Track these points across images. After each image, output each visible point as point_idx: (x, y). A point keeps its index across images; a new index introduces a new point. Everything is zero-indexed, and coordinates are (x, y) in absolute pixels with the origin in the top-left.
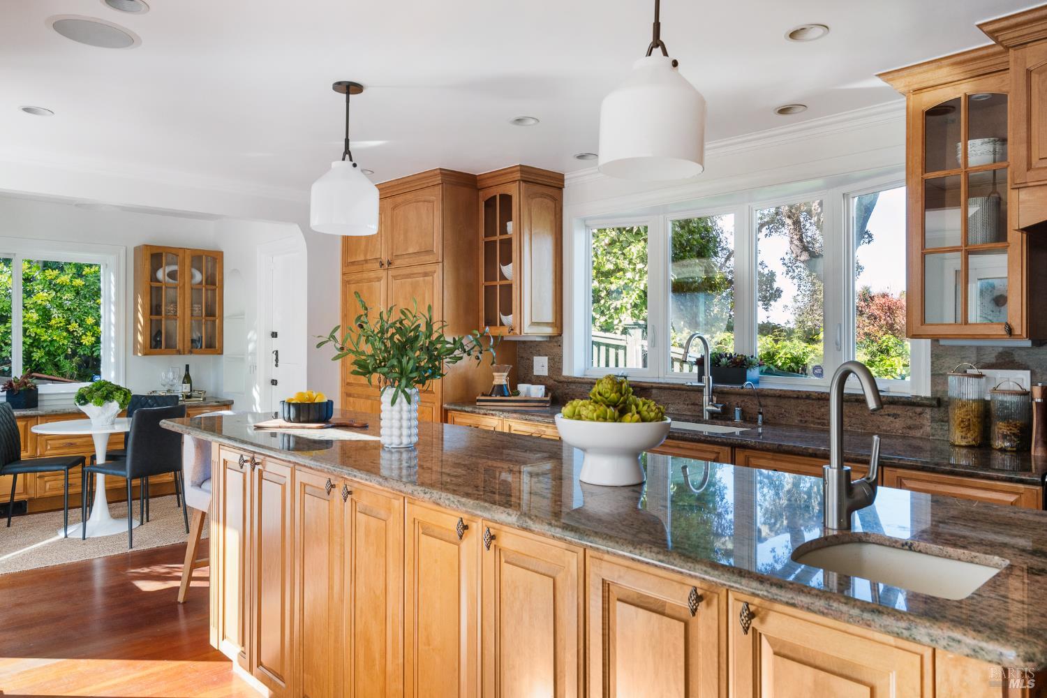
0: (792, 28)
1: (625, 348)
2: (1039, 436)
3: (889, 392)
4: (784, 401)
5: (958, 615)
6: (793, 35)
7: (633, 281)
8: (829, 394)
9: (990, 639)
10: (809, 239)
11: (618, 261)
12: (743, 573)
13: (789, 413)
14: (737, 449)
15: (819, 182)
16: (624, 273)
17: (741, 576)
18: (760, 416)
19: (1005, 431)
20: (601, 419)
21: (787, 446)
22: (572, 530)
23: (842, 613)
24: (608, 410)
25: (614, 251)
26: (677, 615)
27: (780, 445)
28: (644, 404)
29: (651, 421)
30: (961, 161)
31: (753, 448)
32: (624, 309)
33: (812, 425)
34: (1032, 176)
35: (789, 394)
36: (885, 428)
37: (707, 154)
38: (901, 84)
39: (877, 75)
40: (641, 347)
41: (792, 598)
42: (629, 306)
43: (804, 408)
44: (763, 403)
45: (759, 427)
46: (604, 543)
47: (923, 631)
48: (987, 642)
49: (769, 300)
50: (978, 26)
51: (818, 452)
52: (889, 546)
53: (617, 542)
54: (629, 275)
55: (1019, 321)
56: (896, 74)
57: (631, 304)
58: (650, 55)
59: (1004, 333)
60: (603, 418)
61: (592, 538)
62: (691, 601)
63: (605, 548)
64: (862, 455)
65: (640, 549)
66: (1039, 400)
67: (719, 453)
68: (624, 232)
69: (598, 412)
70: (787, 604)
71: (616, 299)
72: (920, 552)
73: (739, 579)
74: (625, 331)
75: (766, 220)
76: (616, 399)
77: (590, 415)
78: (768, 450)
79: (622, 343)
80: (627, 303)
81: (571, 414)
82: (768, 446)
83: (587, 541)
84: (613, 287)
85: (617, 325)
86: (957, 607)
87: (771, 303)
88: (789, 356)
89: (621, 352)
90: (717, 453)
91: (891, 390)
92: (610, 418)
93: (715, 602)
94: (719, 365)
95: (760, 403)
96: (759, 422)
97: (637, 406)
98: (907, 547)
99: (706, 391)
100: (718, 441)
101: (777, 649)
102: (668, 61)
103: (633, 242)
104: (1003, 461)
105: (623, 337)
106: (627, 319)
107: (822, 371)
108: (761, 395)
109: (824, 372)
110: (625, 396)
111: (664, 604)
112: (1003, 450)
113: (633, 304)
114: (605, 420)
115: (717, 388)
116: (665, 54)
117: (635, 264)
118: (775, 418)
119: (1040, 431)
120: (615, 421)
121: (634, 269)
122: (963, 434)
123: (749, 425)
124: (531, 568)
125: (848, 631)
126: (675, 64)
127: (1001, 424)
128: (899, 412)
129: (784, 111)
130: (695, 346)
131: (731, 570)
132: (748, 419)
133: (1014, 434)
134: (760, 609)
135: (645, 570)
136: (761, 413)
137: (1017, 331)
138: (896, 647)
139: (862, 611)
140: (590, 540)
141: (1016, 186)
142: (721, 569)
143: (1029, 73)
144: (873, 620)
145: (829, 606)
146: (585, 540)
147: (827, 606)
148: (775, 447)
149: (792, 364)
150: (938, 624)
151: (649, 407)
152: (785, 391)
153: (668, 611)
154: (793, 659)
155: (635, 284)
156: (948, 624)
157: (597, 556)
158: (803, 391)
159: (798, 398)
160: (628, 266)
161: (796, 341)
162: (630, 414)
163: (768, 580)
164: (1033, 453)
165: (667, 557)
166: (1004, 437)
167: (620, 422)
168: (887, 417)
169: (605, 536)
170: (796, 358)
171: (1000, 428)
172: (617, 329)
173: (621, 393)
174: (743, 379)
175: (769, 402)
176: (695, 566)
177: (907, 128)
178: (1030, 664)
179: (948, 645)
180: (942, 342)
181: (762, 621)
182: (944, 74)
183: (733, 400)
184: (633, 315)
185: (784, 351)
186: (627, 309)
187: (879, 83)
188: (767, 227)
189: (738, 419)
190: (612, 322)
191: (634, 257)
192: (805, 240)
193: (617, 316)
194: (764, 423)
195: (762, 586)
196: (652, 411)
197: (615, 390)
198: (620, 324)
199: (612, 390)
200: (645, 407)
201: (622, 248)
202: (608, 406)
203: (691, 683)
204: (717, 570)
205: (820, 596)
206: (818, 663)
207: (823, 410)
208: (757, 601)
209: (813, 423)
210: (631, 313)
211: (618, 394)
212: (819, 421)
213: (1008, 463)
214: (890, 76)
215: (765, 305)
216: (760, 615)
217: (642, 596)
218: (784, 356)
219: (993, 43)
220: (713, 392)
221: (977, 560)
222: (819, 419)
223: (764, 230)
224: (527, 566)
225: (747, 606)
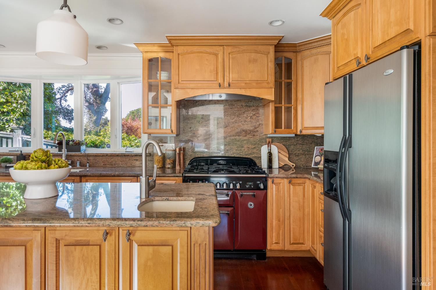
0: (110, 18)
1: (12, 139)
2: (178, 163)
3: (134, 152)
4: (98, 157)
5: (195, 215)
6: (110, 20)
7: (17, 108)
8: (142, 154)
9: (206, 220)
10: (88, 98)
11: (8, 98)
12: (126, 219)
13: (99, 162)
14: (82, 177)
15: (109, 77)
16: (12, 104)
17: (126, 221)
18: (88, 164)
19: (169, 162)
20: (40, 168)
21: (103, 174)
22: (38, 220)
23: (164, 224)
24: (43, 164)
25: (6, 93)
26: (95, 243)
27: (101, 174)
28: (59, 161)
29: (63, 167)
30: (159, 78)
31: (90, 176)
32: (11, 121)
33: (108, 166)
34: (180, 86)
35: (99, 155)
36: (133, 164)
37: (88, 58)
38: (141, 48)
39: (134, 43)
40: (21, 138)
41: (146, 223)
42: (14, 119)
43: (105, 160)
44: (89, 159)
45: (88, 168)
46: (58, 222)
47: (189, 222)
48: (206, 221)
49: (71, 120)
50: (166, 36)
51: (115, 175)
52: (161, 201)
53: (66, 220)
54: (14, 105)
55: (174, 129)
56: (140, 45)
57: (16, 118)
58: (62, 9)
59: (171, 132)
60: (41, 168)
61: (51, 222)
62: (104, 235)
63: (59, 224)
64: (131, 174)
65: (78, 221)
66: (178, 152)
67: (74, 180)
68: (11, 85)
69: (38, 165)
70: (144, 226)
71: (7, 116)
72: (171, 200)
73: (125, 222)
74: (12, 131)
75: (70, 88)
76: (45, 159)
77: (33, 167)
78: (96, 176)
79: (11, 136)
80: (13, 118)
81: (21, 168)
82: (96, 175)
83: (48, 223)
84: (5, 110)
85: (7, 128)
86: (194, 213)
87: (72, 121)
88: (90, 141)
89: (10, 141)
90: (73, 180)
91: (134, 151)
92: (44, 168)
93: (114, 233)
94: (69, 145)
95: (88, 159)
96: (87, 166)
97: (55, 161)
98: (167, 200)
99: (64, 156)
100: (74, 175)
101: (139, 244)
102: (71, 15)
103: (16, 90)
104: (169, 171)
105: (11, 133)
106: (13, 125)
107: (110, 146)
108: (88, 156)
109: (111, 146)
110: (49, 158)
111: (89, 241)
112: (169, 168)
113: (17, 118)
114: (42, 169)
115: (68, 154)
116: (70, 11)
117: (17, 100)
118: (93, 164)
119: (178, 161)
120: (46, 168)
121: (17, 103)
122: (158, 164)
123: (83, 168)
124: (9, 245)
125: (165, 230)
126: (75, 17)
127: (168, 160)
128: (138, 159)
129: (99, 47)
130: (49, 137)
131: (121, 219)
132: (82, 165)
133: (171, 163)
134: (133, 231)
135: (80, 229)
136: (88, 163)
137: (174, 132)
138: (180, 230)
139: (170, 222)
140: (50, 222)
141: (176, 88)
142: (117, 220)
143: (179, 54)
144: (174, 223)
145: (160, 223)
146: (46, 223)
147: (159, 223)
148: (99, 175)
149: (92, 144)
150: (193, 219)
151: (61, 161)
152: (98, 154)
153: (91, 243)
154: (145, 245)
155: (18, 109)
156: (195, 219)
157: (53, 229)
158: (105, 153)
159: (103, 156)
160: (14, 101)
161: (92, 135)
162: (53, 165)
163: (137, 219)
164: (176, 168)
165: (92, 221)
166: (169, 164)
167: (49, 169)
168: (134, 161)
169: (58, 219)
170: (93, 141)
171: (168, 161)
172: (8, 130)
173: (47, 156)
174: (79, 150)
175: (91, 158)
176: (106, 221)
177: (143, 64)
178: (216, 224)
179: (196, 225)
180: (152, 135)
181: (134, 235)
182: (155, 48)
183: (76, 158)
184: (17, 123)
185: (88, 139)
186: (13, 121)
187: (134, 46)
188: (71, 91)
189: (78, 166)
190: (4, 127)
191: (17, 97)
192: (87, 98)
193: (7, 124)
194: (89, 166)
195: (134, 222)
196: (63, 163)
197: (44, 155)
198: (9, 128)
199: (43, 155)
200: (60, 162)
201: (10, 93)
202: (42, 162)
203: (102, 269)
204: (115, 221)
205: (156, 220)
206: (154, 244)
207: (112, 160)
208: (131, 228)
209: (108, 164)
210: (16, 122)
211: (46, 157)
212: (111, 164)
213: (170, 172)
214: (138, 45)
215: (70, 122)
216: (133, 233)
217: (78, 240)
218: (88, 141)
219: (168, 43)
220: (67, 156)
221: (187, 199)
222: (110, 163)
223: (69, 92)
224: (6, 244)
225: (129, 231)
